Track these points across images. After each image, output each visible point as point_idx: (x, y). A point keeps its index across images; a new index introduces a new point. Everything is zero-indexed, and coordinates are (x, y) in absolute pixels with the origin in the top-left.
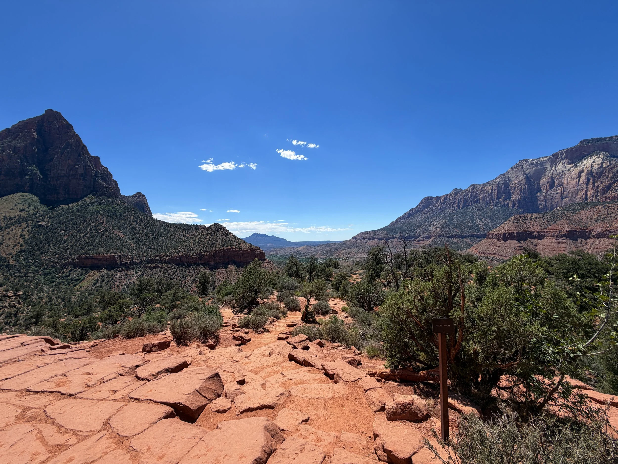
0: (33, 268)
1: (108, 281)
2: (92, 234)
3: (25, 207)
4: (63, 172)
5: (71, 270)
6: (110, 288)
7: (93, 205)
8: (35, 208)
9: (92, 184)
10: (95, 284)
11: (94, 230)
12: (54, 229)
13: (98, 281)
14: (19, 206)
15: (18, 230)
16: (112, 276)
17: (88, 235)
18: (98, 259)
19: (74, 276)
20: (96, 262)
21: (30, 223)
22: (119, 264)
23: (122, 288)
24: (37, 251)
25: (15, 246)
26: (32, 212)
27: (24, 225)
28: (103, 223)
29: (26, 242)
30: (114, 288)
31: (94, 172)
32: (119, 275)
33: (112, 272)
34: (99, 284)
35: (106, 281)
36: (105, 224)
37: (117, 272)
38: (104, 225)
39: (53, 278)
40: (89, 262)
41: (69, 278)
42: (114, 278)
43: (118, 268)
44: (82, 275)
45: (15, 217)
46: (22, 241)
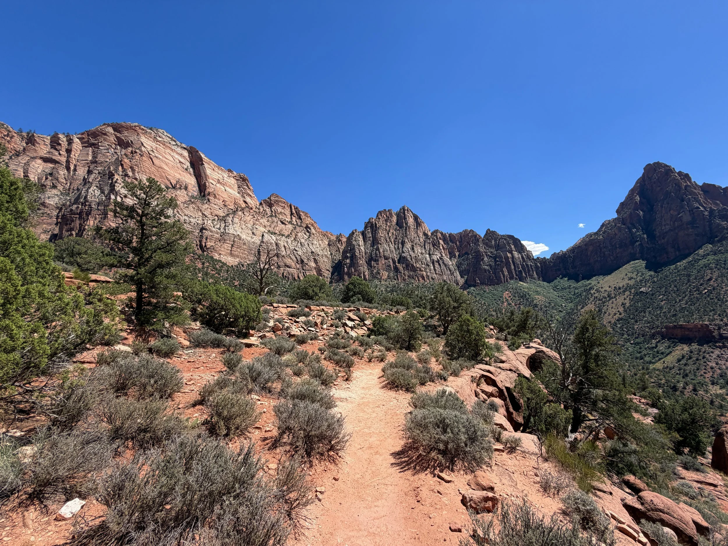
0: (626, 336)
1: (697, 360)
2: (692, 297)
3: (634, 276)
4: (667, 227)
5: (659, 341)
6: (698, 369)
7: (705, 257)
8: (643, 274)
9: (708, 229)
10: (679, 360)
11: (695, 291)
12: (652, 295)
13: (683, 357)
14: (629, 275)
15: (620, 300)
16: (704, 352)
17: (686, 298)
18: (688, 329)
19: (661, 348)
20: (687, 333)
21: (633, 291)
22: (717, 337)
23: (719, 371)
24: (632, 319)
25: (615, 314)
26: (638, 279)
27: (627, 293)
28: (710, 279)
29: (625, 311)
30: (705, 369)
31: (706, 213)
32: (717, 352)
33: (705, 347)
34: (683, 362)
35: (695, 359)
36: (714, 281)
37: (714, 349)
38: (712, 283)
39: (640, 348)
40: (679, 332)
41: (656, 350)
42: (707, 356)
43: (716, 342)
44: (669, 347)
45: (623, 286)
46: (621, 309)
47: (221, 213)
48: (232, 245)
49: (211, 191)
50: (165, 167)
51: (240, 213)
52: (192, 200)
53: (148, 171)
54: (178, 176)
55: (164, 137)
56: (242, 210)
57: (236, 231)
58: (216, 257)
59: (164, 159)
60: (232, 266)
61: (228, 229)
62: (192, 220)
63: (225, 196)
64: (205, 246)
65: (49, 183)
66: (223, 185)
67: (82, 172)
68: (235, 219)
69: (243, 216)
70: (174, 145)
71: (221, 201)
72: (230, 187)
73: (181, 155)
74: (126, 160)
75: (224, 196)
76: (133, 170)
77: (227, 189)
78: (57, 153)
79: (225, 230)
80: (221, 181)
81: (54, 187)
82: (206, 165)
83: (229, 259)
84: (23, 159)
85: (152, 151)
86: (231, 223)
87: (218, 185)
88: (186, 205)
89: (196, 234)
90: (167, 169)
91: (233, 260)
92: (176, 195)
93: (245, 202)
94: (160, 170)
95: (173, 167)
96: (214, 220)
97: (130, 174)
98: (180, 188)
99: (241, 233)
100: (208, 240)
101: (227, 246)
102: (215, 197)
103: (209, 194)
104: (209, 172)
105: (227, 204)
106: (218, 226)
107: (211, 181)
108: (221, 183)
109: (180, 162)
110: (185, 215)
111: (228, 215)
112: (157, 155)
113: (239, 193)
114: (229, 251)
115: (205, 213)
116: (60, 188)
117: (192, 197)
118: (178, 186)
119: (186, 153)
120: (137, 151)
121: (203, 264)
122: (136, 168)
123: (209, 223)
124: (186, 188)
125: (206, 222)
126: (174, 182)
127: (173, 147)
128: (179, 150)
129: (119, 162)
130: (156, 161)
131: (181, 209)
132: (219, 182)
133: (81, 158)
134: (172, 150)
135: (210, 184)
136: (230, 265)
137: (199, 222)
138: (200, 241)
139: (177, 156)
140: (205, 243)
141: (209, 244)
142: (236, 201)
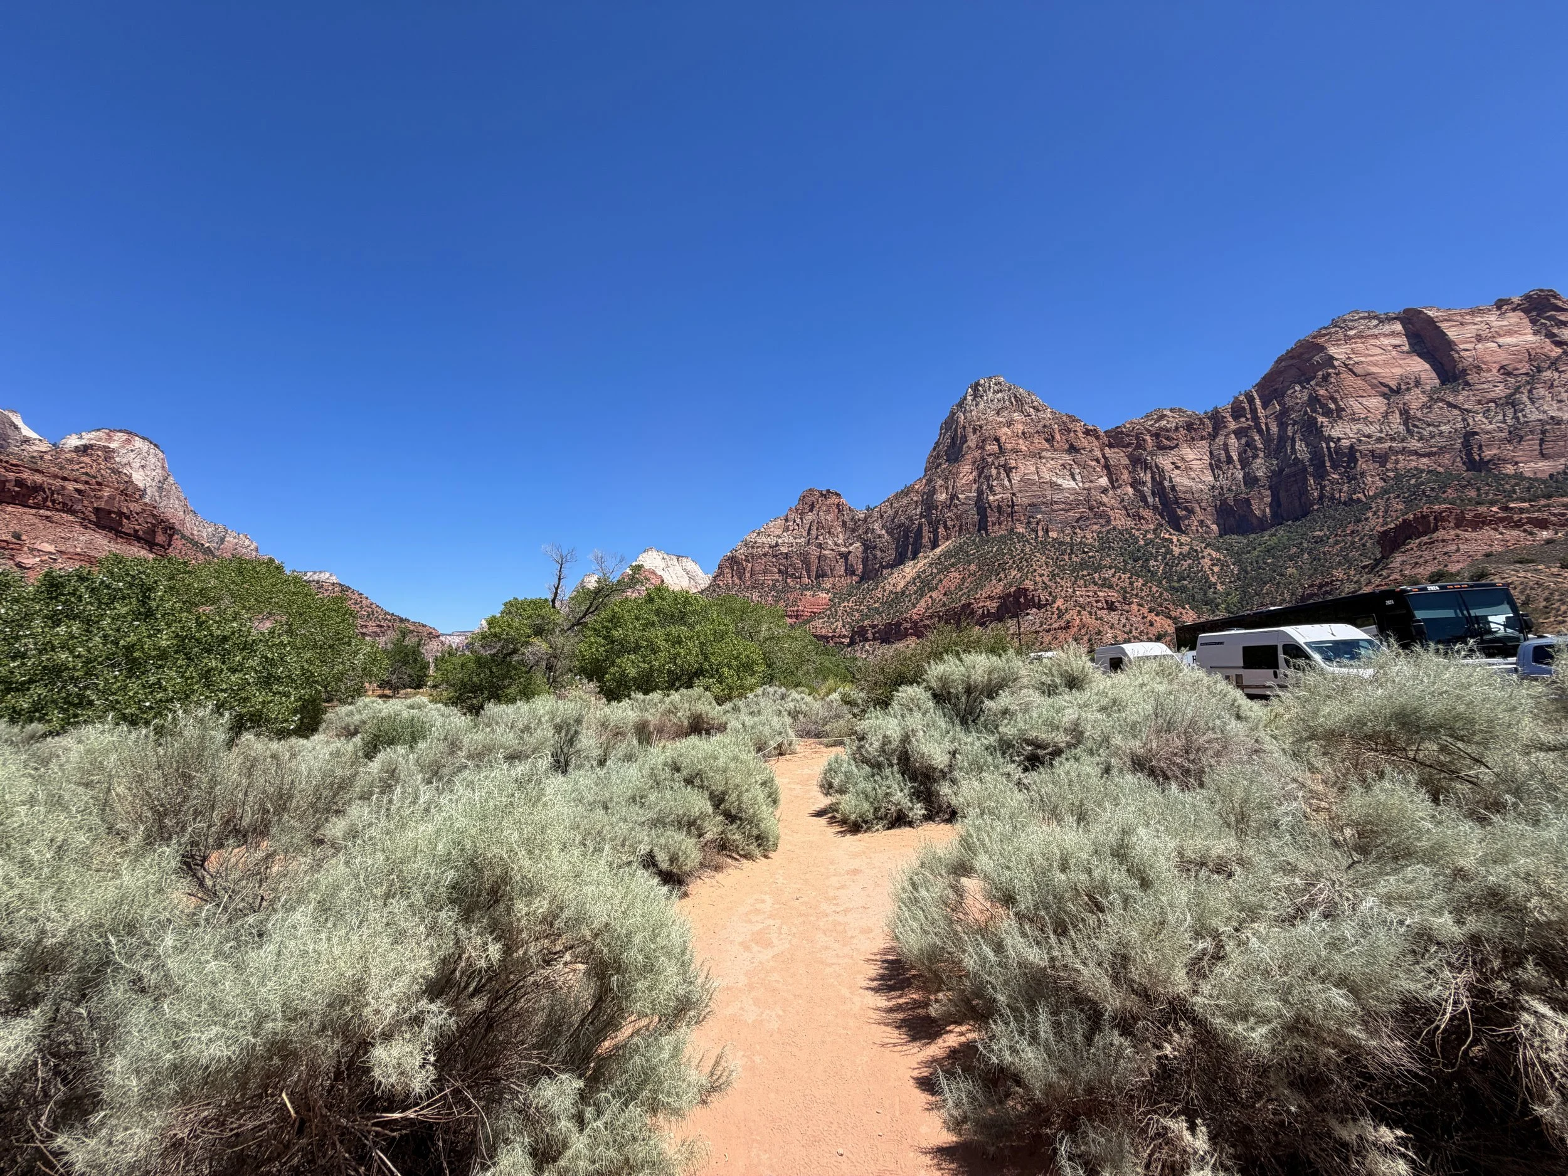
47: (1500, 391)
48: (1542, 441)
49: (1466, 363)
50: (1374, 369)
51: (1547, 374)
52: (1435, 397)
53: (1351, 390)
54: (1398, 371)
55: (1355, 324)
56: (1554, 364)
57: (1545, 412)
58: (1510, 469)
59: (1371, 359)
60: (1551, 476)
61: (1525, 416)
62: (1443, 428)
63: (1503, 357)
64: (1481, 459)
65: (1250, 454)
66: (1492, 339)
67: (1274, 429)
68: (1534, 392)
69: (1556, 375)
70: (1376, 326)
71: (1495, 371)
72: (1510, 333)
73: (1393, 334)
74: (1322, 392)
75: (1498, 359)
76: (1335, 401)
77: (1501, 340)
78: (1243, 419)
79: (1517, 419)
80: (1484, 334)
81: (1255, 456)
82: (1443, 326)
83: (1541, 464)
84: (1220, 440)
85: (1349, 358)
86: (1528, 402)
87: (1479, 346)
88: (1425, 411)
89: (1458, 446)
90: (1380, 370)
91: (1552, 463)
92: (1404, 404)
93: (1559, 344)
94: (1368, 378)
95: (1386, 362)
96: (1488, 410)
97: (1333, 406)
98: (1408, 389)
99: (1559, 409)
100: (1484, 449)
101: (1531, 444)
102: (1479, 369)
103: (1464, 372)
104: (1452, 333)
105: (1510, 368)
106: (1500, 417)
107: (1462, 347)
108: (1486, 339)
109: (1395, 346)
110: (1429, 425)
111: (1517, 390)
112: (1356, 360)
113: (1535, 333)
114: (1537, 453)
115: (1466, 407)
116: (1261, 455)
117: (1434, 390)
118: (1403, 387)
119: (1398, 327)
120: (1330, 371)
121: (1478, 489)
122: (1337, 395)
123: (1479, 421)
124: (1418, 383)
125: (1471, 421)
126: (1393, 384)
127: (1376, 331)
128: (1387, 328)
129: (1314, 400)
130: (1358, 370)
131: (1420, 420)
132: (1479, 338)
133: (1268, 413)
134: (1376, 336)
135: (1462, 353)
136: (1546, 476)
137: (1458, 425)
138: (1469, 454)
139: (1385, 341)
140: (1479, 455)
141: (1488, 453)
142: (1533, 353)
